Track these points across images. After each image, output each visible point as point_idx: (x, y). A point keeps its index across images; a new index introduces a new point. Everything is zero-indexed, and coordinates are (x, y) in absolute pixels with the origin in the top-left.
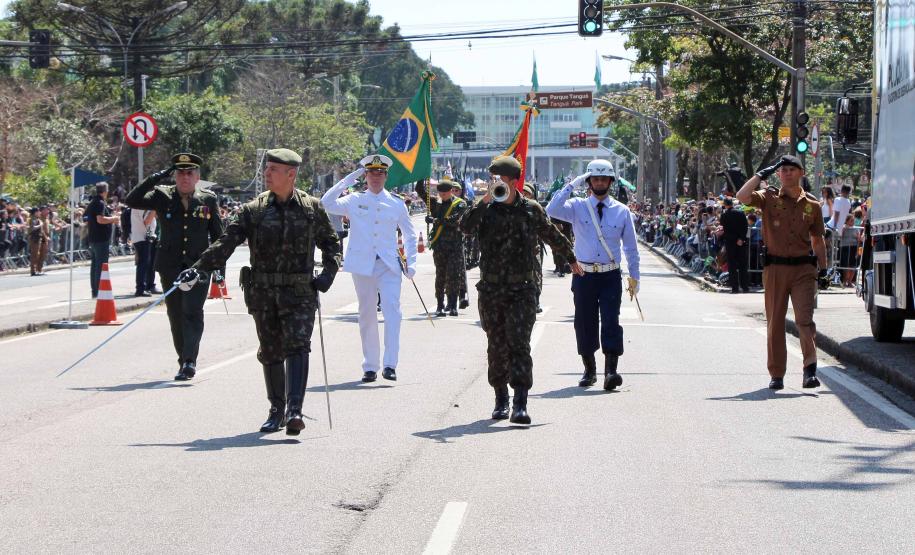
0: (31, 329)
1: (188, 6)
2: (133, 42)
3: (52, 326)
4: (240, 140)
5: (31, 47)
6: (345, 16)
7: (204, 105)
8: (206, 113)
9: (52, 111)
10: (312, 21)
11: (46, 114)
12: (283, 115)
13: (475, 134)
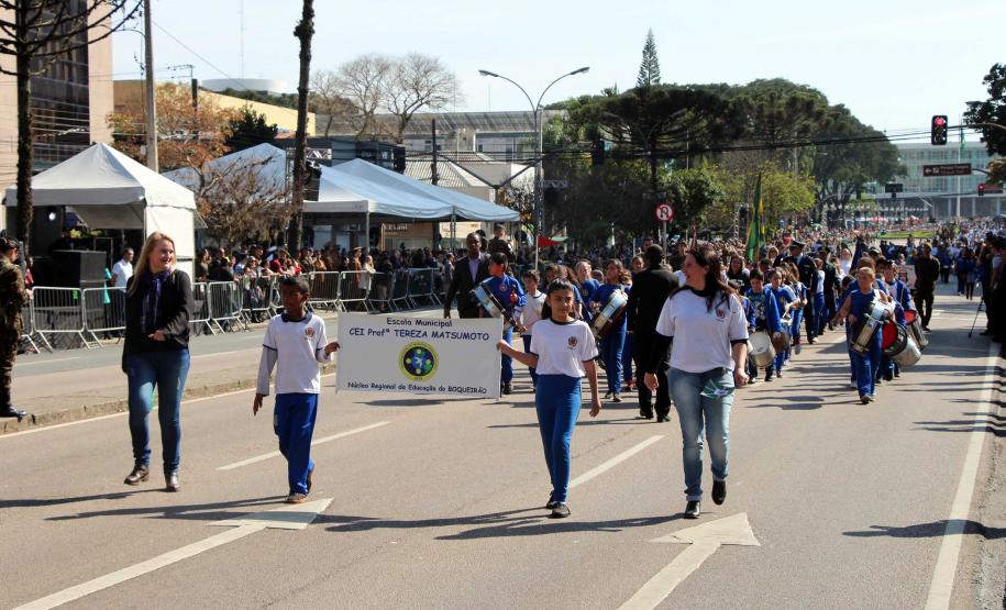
13: (901, 185)
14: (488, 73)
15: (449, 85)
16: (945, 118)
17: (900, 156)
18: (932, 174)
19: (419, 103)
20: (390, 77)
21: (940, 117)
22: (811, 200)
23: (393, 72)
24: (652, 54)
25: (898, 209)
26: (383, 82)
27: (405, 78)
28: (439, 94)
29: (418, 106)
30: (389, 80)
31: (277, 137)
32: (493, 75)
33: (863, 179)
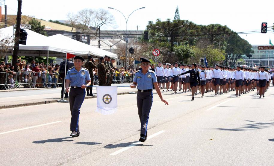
0: (123, 94)
1: (183, 27)
2: (171, 34)
3: (129, 93)
4: (194, 56)
5: (144, 35)
6: (221, 29)
7: (187, 48)
8: (187, 50)
9: (152, 49)
10: (214, 30)
12: (206, 50)
13: (252, 55)
14: (111, 8)
15: (112, 19)
16: (266, 23)
17: (252, 48)
18: (261, 49)
19: (102, 24)
20: (94, 15)
21: (264, 23)
22: (224, 58)
24: (178, 13)
25: (251, 63)
26: (91, 17)
27: (98, 16)
28: (109, 21)
29: (102, 25)
30: (93, 16)
31: (44, 29)
32: (113, 9)
33: (241, 54)
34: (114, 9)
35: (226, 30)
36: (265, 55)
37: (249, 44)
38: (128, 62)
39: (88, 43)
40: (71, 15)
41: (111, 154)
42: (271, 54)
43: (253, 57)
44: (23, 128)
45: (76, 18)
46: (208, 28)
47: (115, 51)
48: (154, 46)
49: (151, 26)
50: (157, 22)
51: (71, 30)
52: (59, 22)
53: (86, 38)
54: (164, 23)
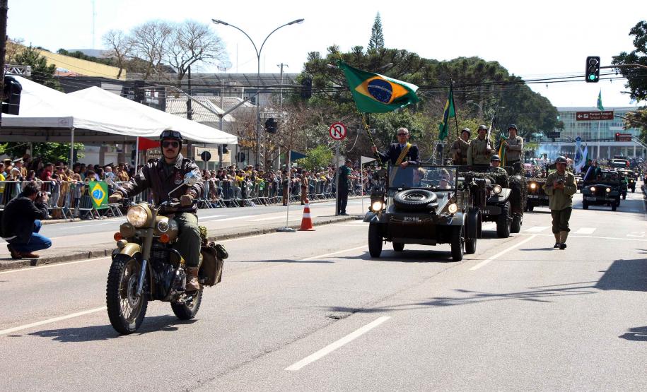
1: (394, 66)
3: (278, 231)
4: (421, 137)
5: (303, 88)
6: (485, 70)
7: (403, 118)
9: (319, 120)
10: (467, 73)
11: (316, 122)
13: (559, 133)
14: (219, 22)
15: (217, 46)
16: (598, 58)
17: (559, 115)
18: (582, 119)
19: (194, 59)
20: (171, 38)
21: (593, 57)
23: (174, 35)
24: (379, 31)
26: (166, 43)
27: (183, 39)
28: (210, 52)
29: (193, 62)
30: (171, 41)
31: (56, 75)
32: (223, 23)
33: (532, 131)
34: (227, 24)
35: (497, 73)
36: (590, 133)
37: (551, 105)
38: (262, 152)
39: (162, 106)
40: (116, 37)
41: (289, 368)
42: (604, 130)
43: (561, 138)
44: (65, 315)
45: (129, 47)
46: (453, 67)
47: (230, 128)
48: (323, 115)
49: (315, 65)
50: (329, 55)
51: (118, 74)
52: (85, 54)
53: (156, 94)
54: (346, 56)
